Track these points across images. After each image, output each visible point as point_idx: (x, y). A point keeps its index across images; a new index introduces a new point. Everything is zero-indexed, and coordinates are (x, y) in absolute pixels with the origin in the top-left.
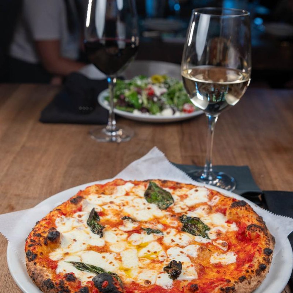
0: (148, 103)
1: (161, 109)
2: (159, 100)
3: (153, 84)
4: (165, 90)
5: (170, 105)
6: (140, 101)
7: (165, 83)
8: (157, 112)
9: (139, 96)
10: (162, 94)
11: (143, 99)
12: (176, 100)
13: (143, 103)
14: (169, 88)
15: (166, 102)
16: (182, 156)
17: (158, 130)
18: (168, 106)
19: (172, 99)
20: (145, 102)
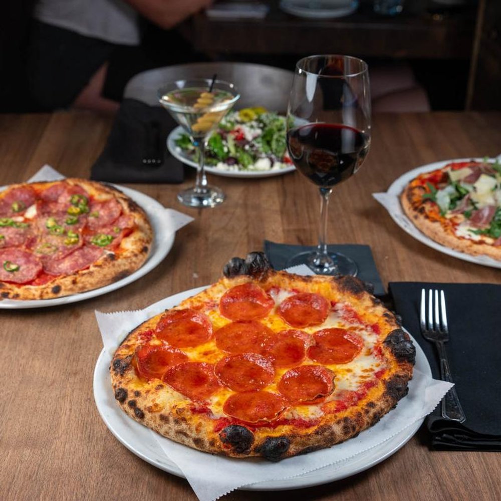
0: (237, 151)
1: (255, 158)
2: (252, 146)
3: (243, 123)
4: (259, 132)
5: (266, 153)
6: (226, 150)
7: (259, 120)
8: (249, 163)
9: (224, 143)
10: (255, 138)
11: (229, 146)
12: (274, 145)
13: (229, 152)
14: (264, 127)
15: (261, 149)
16: (284, 231)
17: (252, 188)
18: (264, 155)
19: (269, 143)
20: (233, 150)
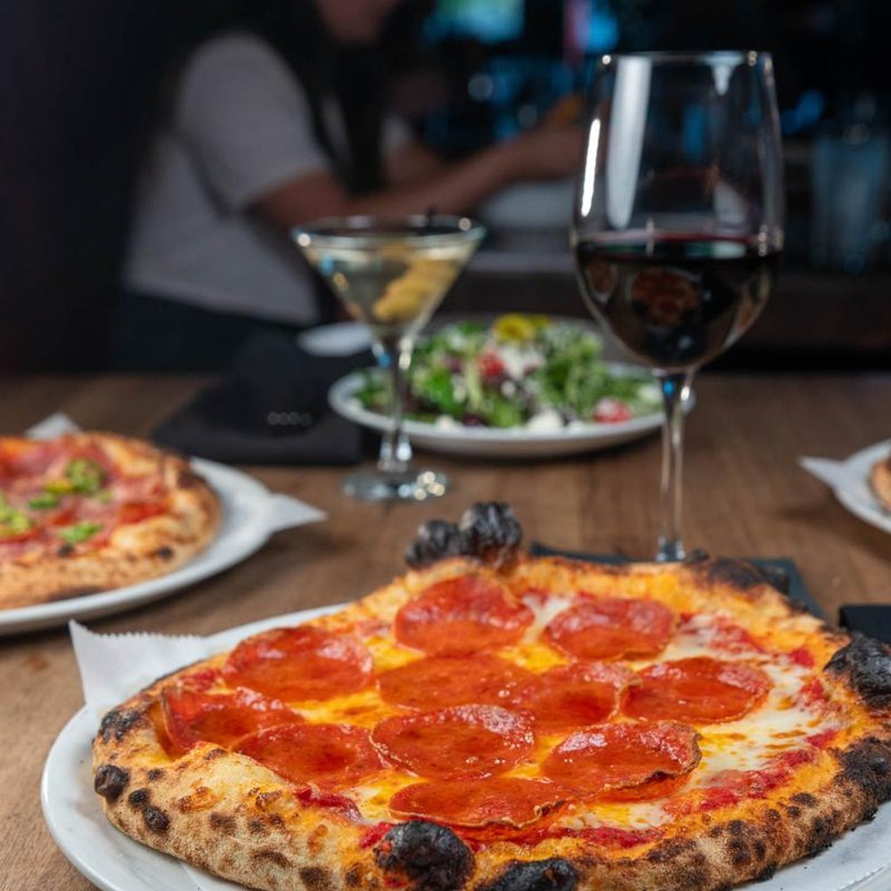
0: (486, 398)
1: (527, 415)
3: (502, 344)
5: (554, 402)
6: (459, 395)
7: (539, 340)
8: (511, 423)
9: (455, 380)
10: (530, 372)
11: (468, 387)
12: (572, 391)
13: (467, 401)
14: (550, 353)
15: (540, 397)
18: (545, 403)
19: (559, 386)
20: (476, 395)
